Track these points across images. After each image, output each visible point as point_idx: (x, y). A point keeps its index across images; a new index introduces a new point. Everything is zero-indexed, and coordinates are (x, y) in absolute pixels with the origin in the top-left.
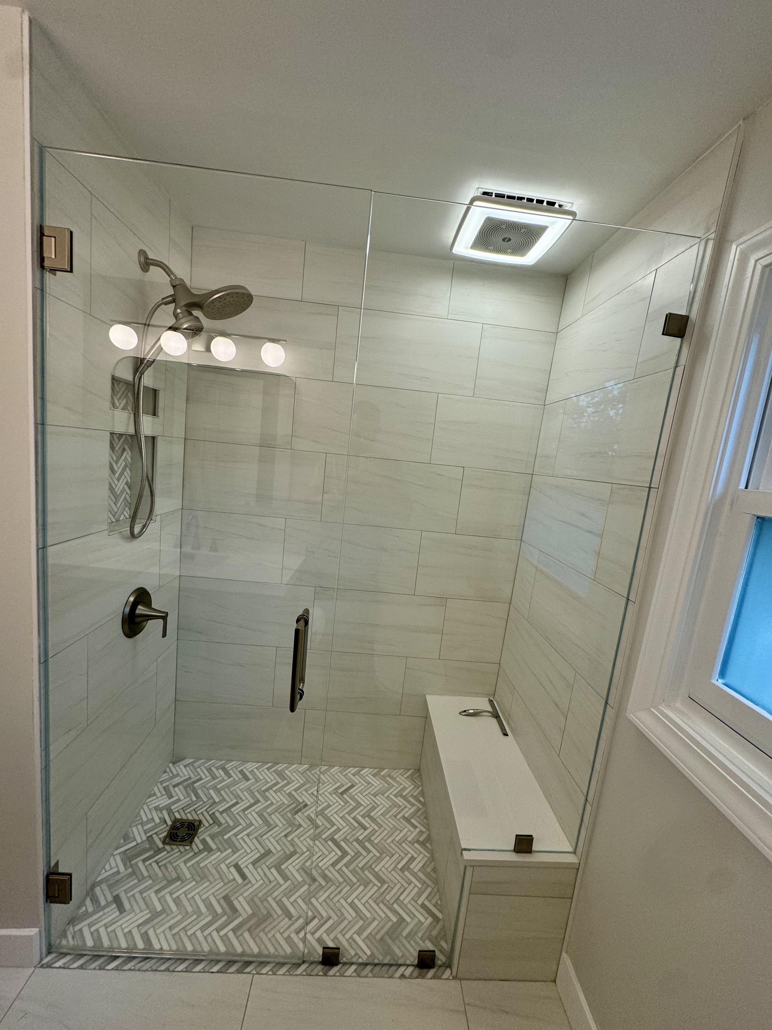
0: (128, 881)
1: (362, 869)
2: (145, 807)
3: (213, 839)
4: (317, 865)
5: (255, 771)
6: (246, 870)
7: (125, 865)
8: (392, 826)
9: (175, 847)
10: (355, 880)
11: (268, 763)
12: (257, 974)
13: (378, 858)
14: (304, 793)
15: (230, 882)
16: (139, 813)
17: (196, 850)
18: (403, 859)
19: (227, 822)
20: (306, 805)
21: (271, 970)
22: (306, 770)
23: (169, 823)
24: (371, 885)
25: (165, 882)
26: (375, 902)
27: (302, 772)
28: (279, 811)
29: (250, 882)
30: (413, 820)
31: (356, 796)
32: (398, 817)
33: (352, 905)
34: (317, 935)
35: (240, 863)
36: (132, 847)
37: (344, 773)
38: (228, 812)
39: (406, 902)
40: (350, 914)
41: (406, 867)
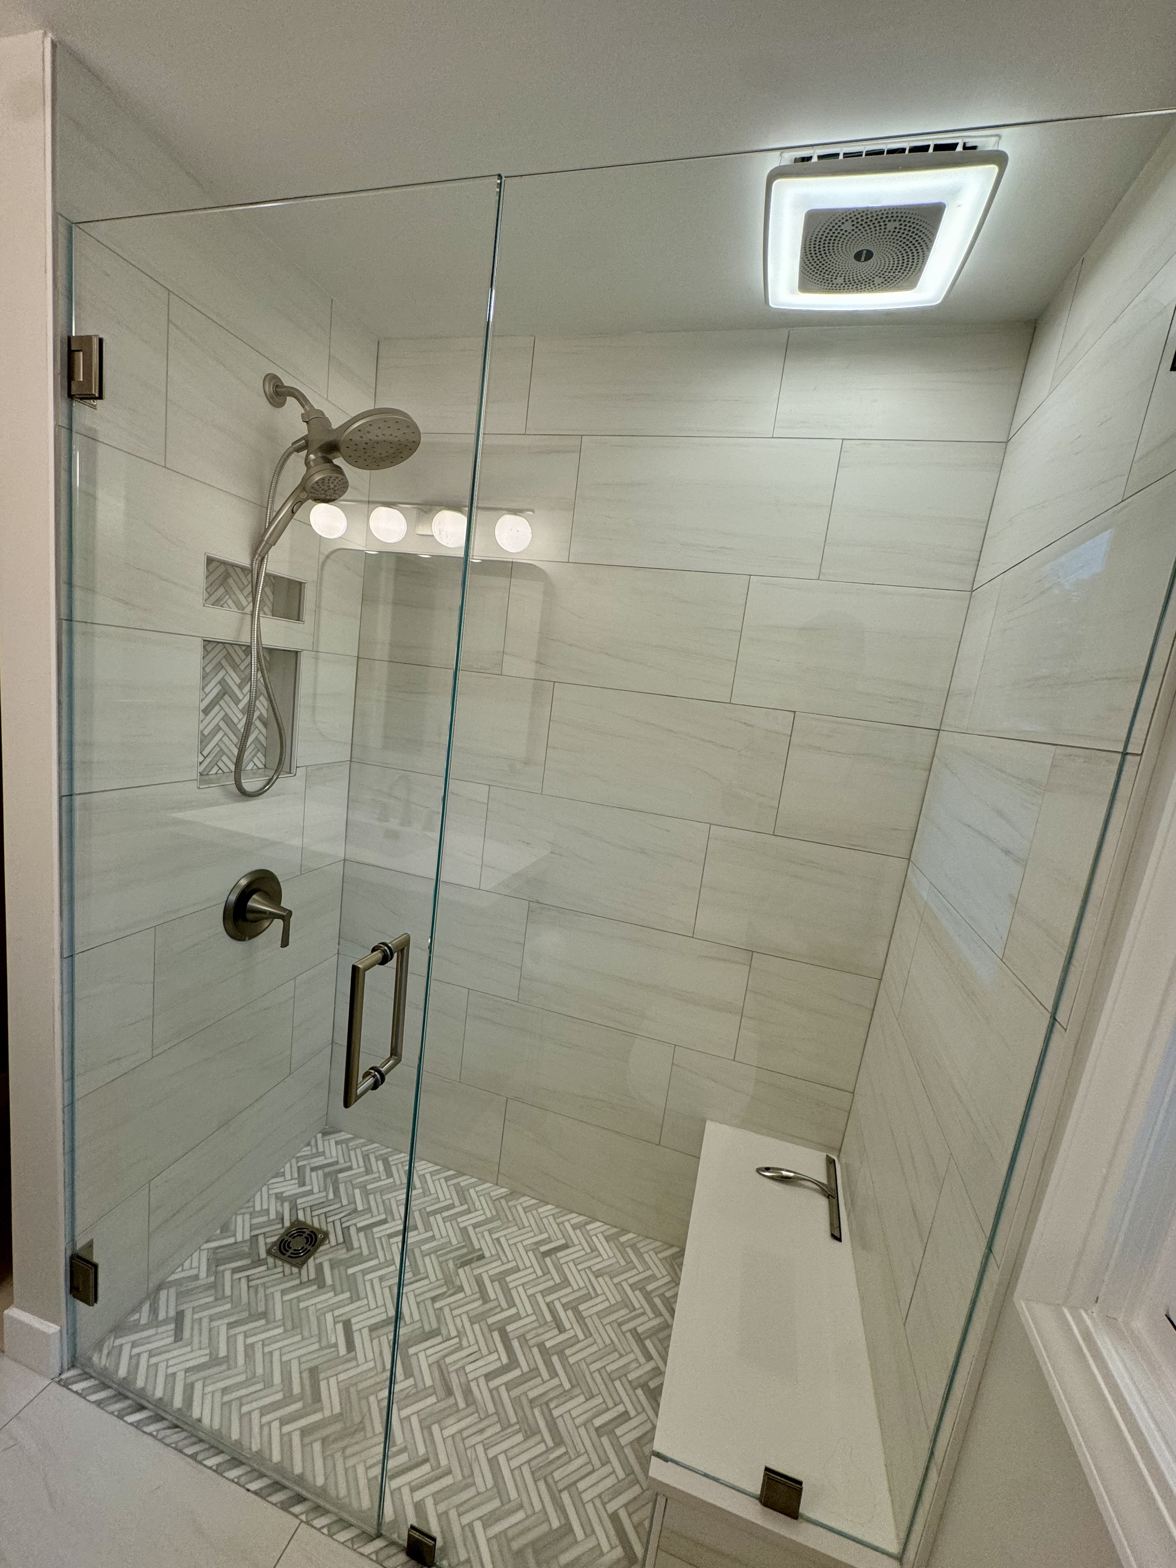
0: (202, 1295)
1: (531, 1401)
2: (265, 1189)
3: (332, 1268)
4: (463, 1368)
5: (428, 1177)
6: (356, 1335)
7: (208, 1270)
8: (608, 1342)
9: (279, 1263)
10: (513, 1420)
11: (450, 1170)
12: (308, 1523)
13: (565, 1391)
14: (486, 1234)
15: (329, 1346)
16: (254, 1196)
17: (305, 1279)
18: (608, 1409)
19: (360, 1247)
20: (482, 1257)
21: (328, 1526)
22: (502, 1198)
23: (287, 1224)
24: (538, 1438)
25: (245, 1314)
26: (533, 1473)
27: (494, 1198)
28: (439, 1253)
29: (355, 1358)
30: (648, 1343)
31: (565, 1267)
32: (625, 1328)
33: (493, 1462)
34: (418, 1496)
35: (353, 1321)
36: (227, 1245)
37: (559, 1220)
38: (369, 1231)
39: (586, 1497)
40: (484, 1479)
41: (610, 1427)
